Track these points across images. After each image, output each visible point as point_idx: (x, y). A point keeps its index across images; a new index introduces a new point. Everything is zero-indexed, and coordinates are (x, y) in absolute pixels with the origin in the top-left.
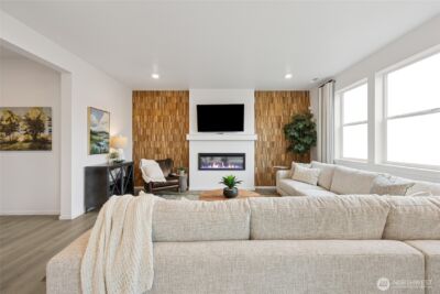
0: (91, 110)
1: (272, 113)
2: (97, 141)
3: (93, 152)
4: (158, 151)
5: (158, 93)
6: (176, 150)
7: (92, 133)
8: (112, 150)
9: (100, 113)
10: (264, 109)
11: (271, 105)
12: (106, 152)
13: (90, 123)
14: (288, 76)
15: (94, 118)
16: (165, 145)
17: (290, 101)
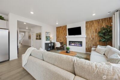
0: (46, 32)
1: (93, 28)
2: (47, 38)
3: (46, 40)
4: (61, 40)
5: (61, 27)
6: (64, 40)
7: (46, 37)
8: (51, 40)
9: (48, 33)
10: (90, 27)
11: (93, 25)
12: (49, 40)
13: (46, 35)
14: (94, 15)
15: (47, 34)
16: (62, 39)
17: (101, 23)
